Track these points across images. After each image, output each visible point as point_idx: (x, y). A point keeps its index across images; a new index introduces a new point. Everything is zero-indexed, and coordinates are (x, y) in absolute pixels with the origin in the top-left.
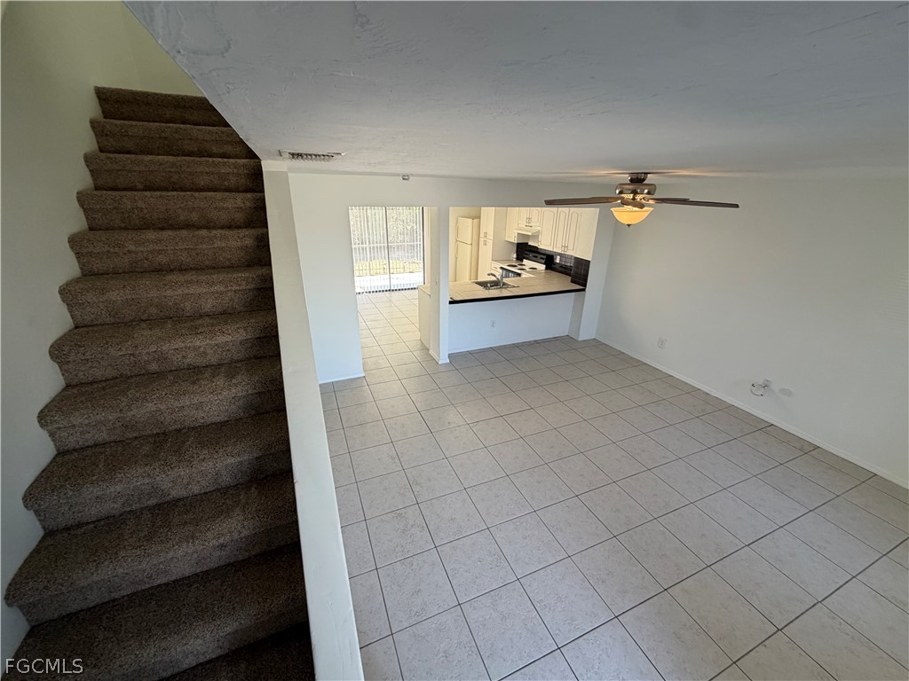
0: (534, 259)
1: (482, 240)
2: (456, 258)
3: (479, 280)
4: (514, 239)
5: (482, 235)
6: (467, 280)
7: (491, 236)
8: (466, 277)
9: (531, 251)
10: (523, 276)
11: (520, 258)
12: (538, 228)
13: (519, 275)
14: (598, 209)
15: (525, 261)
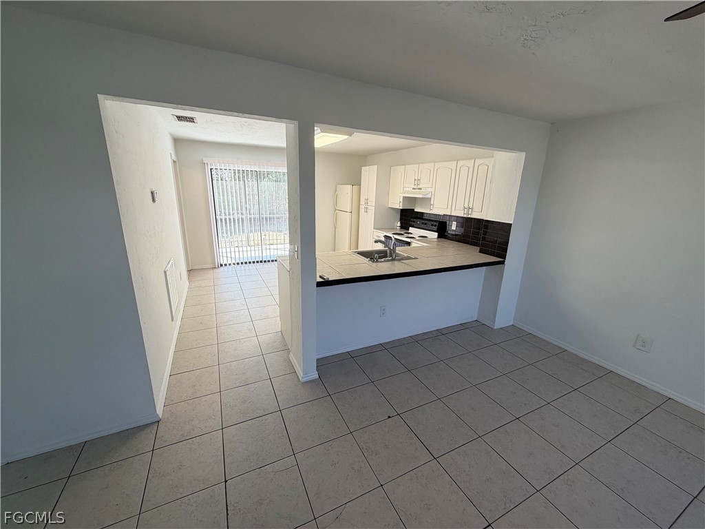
0: (423, 226)
1: (362, 207)
2: (335, 228)
3: (361, 249)
4: (398, 204)
5: (362, 202)
6: (347, 249)
7: (372, 203)
8: (345, 246)
9: (417, 218)
10: (413, 245)
11: (405, 226)
12: (430, 190)
13: (409, 244)
14: (524, 154)
15: (411, 230)
